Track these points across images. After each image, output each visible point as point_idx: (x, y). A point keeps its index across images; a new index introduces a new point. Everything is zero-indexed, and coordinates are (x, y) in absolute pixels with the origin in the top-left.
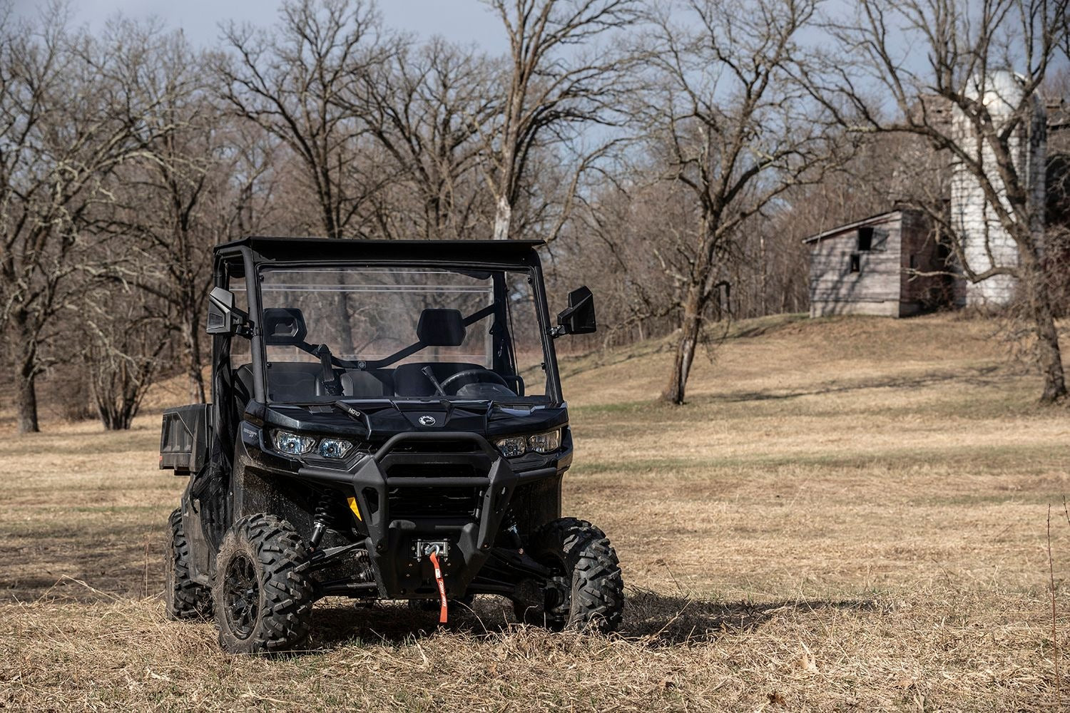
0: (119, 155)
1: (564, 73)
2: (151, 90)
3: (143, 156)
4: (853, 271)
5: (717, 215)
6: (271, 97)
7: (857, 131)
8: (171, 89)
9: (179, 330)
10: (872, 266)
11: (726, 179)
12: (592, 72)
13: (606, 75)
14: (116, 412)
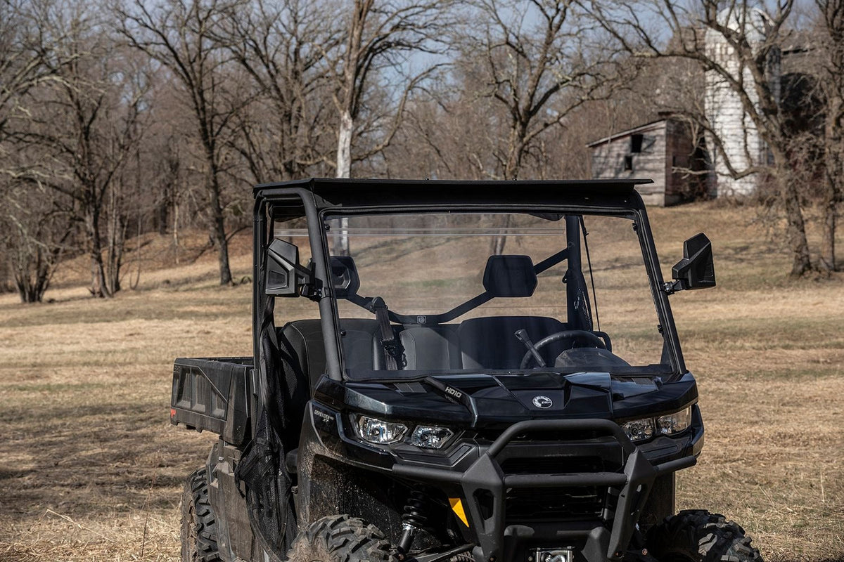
0: (33, 79)
1: (395, 11)
2: (59, 26)
3: (52, 80)
4: (626, 169)
5: (524, 125)
6: (158, 32)
7: (640, 56)
8: (76, 24)
9: (83, 220)
10: (642, 165)
11: (532, 96)
12: (417, 10)
13: (429, 12)
14: (31, 287)
